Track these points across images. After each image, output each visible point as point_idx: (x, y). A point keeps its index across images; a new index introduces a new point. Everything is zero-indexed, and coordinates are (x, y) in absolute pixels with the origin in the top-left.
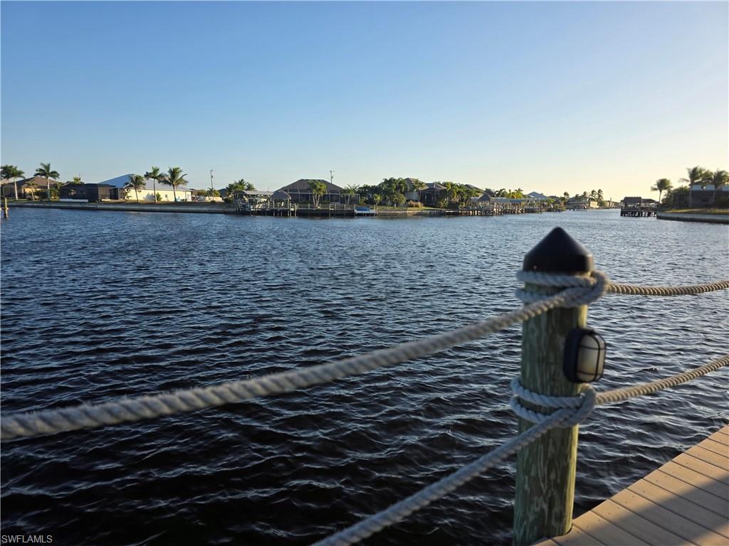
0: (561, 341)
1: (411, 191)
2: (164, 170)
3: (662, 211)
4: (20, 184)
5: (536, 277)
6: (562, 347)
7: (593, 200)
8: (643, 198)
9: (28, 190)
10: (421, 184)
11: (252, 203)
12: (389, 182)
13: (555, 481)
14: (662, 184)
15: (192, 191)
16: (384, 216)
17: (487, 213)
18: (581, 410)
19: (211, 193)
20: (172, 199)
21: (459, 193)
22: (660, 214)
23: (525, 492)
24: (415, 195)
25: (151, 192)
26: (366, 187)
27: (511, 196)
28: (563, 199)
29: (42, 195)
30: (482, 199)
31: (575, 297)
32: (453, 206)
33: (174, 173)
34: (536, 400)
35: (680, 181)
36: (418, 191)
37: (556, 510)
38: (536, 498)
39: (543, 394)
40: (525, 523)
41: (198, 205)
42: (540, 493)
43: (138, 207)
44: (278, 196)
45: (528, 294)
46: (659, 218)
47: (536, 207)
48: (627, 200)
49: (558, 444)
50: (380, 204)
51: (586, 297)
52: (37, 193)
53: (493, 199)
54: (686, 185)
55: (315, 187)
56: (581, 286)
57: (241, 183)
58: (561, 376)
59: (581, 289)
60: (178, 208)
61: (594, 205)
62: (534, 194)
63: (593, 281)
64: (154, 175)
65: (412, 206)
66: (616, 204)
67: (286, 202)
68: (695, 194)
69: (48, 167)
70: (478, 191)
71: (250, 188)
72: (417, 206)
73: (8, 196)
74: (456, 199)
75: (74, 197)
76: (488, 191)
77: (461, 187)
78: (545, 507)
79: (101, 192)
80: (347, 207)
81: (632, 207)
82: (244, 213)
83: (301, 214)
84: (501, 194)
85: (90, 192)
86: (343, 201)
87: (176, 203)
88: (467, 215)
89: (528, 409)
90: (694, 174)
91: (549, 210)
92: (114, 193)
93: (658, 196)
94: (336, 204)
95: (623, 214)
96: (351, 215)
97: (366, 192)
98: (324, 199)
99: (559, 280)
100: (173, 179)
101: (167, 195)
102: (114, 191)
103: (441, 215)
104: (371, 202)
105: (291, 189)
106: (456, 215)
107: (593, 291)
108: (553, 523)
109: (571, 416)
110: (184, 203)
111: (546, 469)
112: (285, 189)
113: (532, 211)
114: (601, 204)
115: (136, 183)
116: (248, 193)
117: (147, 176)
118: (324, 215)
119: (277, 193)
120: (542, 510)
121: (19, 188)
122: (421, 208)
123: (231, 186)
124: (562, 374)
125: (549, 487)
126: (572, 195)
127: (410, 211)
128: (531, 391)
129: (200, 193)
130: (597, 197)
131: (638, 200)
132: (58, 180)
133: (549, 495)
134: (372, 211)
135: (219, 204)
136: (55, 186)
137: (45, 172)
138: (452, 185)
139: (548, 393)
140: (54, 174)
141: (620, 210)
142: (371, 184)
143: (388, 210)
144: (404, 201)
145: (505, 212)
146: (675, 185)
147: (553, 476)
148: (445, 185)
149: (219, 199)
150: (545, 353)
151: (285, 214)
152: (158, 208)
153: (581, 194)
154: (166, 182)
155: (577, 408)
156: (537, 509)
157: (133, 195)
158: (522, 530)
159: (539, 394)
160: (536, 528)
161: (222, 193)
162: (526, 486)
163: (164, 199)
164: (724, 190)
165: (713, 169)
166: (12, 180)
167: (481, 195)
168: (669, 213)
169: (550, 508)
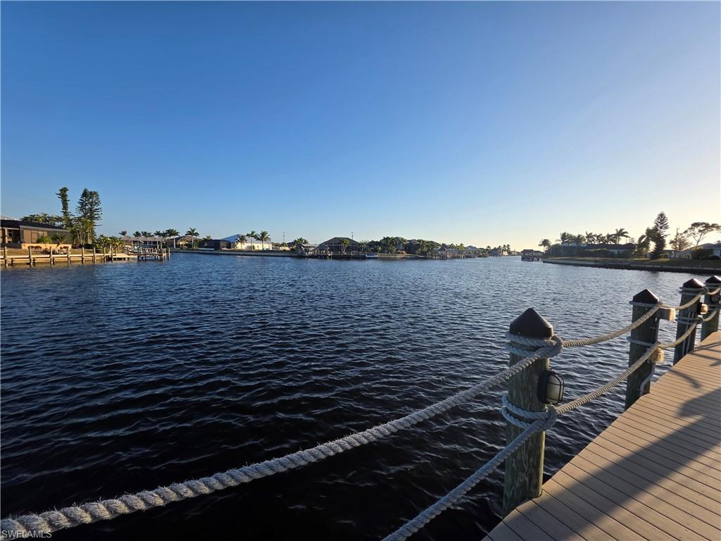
0: (536, 378)
1: (399, 244)
2: (258, 233)
3: (546, 258)
4: (177, 239)
5: (520, 340)
6: (537, 382)
7: (505, 251)
8: (534, 250)
9: (181, 243)
10: (405, 241)
11: (307, 251)
12: (386, 239)
13: (533, 463)
14: (545, 243)
15: (273, 244)
16: (383, 259)
17: (443, 258)
18: (549, 421)
19: (283, 245)
20: (261, 249)
21: (427, 246)
22: (545, 260)
23: (513, 468)
24: (401, 247)
25: (250, 245)
26: (373, 242)
27: (457, 248)
28: (487, 250)
29: (189, 246)
30: (440, 250)
31: (545, 353)
32: (423, 253)
33: (263, 234)
34: (521, 413)
35: (555, 240)
36: (403, 245)
37: (534, 481)
38: (521, 473)
39: (525, 410)
40: (513, 488)
41: (275, 253)
42: (523, 470)
43: (242, 253)
44: (322, 247)
45: (514, 348)
46: (544, 262)
47: (472, 255)
48: (525, 251)
49: (535, 440)
50: (381, 252)
51: (551, 353)
52: (186, 245)
53: (446, 249)
54: (560, 243)
55: (343, 242)
56: (548, 346)
57: (301, 239)
58: (536, 400)
59: (548, 348)
60: (264, 253)
61: (505, 253)
62: (470, 247)
63: (554, 342)
64: (252, 235)
65: (399, 253)
66: (518, 253)
67: (326, 251)
68: (565, 248)
69: (193, 231)
70: (438, 245)
71: (306, 242)
72: (402, 253)
73: (170, 246)
74: (425, 249)
75: (207, 247)
76: (444, 245)
77: (428, 242)
78: (527, 479)
79: (222, 244)
80: (361, 254)
81: (528, 256)
82: (302, 257)
83: (334, 258)
84: (452, 246)
85: (215, 244)
86: (359, 250)
87: (263, 251)
88: (432, 259)
89: (515, 418)
90: (564, 236)
91: (480, 256)
92: (229, 245)
93: (543, 249)
94: (355, 252)
95: (523, 259)
96: (364, 258)
97: (372, 244)
98: (348, 249)
99: (535, 343)
100: (263, 237)
101: (259, 246)
102: (229, 244)
103: (417, 258)
104: (376, 251)
105: (329, 243)
106: (425, 259)
107: (555, 349)
108: (532, 490)
109: (543, 425)
110: (268, 251)
111: (527, 456)
112: (325, 243)
113: (470, 257)
114: (510, 253)
115: (242, 239)
116: (304, 245)
117: (248, 235)
118: (348, 258)
119: (320, 245)
120: (525, 481)
121: (176, 242)
122: (405, 254)
123: (295, 241)
124: (536, 397)
125: (529, 467)
126: (492, 248)
127: (399, 256)
128: (517, 407)
129: (277, 245)
130: (507, 248)
131: (531, 251)
132: (198, 237)
133: (530, 472)
134: (377, 256)
135: (288, 251)
136: (196, 240)
137: (191, 233)
138: (423, 241)
139: (528, 409)
140: (197, 234)
141: (521, 257)
142: (375, 240)
143: (385, 255)
144: (395, 251)
145: (454, 257)
146: (553, 243)
147: (531, 460)
148: (419, 241)
149: (287, 249)
150: (526, 385)
151: (325, 257)
152: (253, 254)
153: (497, 247)
154: (258, 239)
155: (547, 419)
156: (522, 480)
157: (240, 246)
158: (511, 493)
159: (522, 409)
160: (521, 493)
161: (289, 245)
162: (514, 465)
163: (256, 248)
164: (582, 246)
165: (576, 234)
166: (172, 237)
167: (440, 248)
168: (550, 259)
169: (530, 480)
